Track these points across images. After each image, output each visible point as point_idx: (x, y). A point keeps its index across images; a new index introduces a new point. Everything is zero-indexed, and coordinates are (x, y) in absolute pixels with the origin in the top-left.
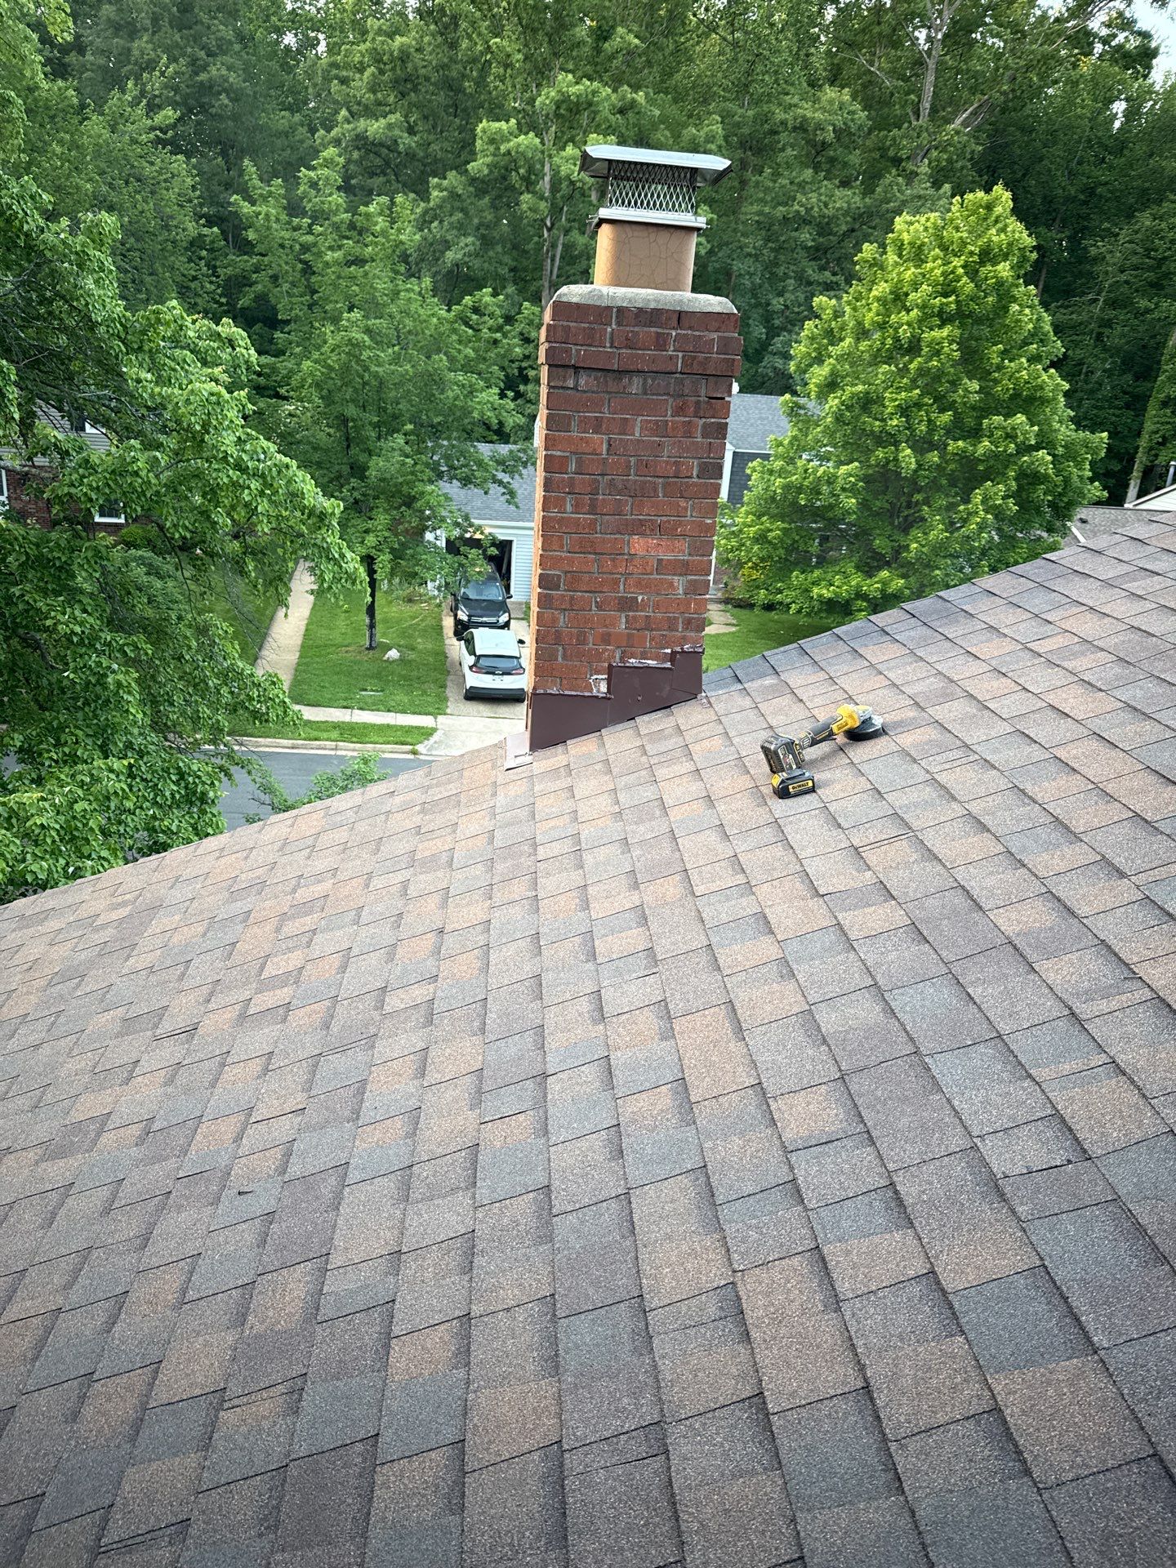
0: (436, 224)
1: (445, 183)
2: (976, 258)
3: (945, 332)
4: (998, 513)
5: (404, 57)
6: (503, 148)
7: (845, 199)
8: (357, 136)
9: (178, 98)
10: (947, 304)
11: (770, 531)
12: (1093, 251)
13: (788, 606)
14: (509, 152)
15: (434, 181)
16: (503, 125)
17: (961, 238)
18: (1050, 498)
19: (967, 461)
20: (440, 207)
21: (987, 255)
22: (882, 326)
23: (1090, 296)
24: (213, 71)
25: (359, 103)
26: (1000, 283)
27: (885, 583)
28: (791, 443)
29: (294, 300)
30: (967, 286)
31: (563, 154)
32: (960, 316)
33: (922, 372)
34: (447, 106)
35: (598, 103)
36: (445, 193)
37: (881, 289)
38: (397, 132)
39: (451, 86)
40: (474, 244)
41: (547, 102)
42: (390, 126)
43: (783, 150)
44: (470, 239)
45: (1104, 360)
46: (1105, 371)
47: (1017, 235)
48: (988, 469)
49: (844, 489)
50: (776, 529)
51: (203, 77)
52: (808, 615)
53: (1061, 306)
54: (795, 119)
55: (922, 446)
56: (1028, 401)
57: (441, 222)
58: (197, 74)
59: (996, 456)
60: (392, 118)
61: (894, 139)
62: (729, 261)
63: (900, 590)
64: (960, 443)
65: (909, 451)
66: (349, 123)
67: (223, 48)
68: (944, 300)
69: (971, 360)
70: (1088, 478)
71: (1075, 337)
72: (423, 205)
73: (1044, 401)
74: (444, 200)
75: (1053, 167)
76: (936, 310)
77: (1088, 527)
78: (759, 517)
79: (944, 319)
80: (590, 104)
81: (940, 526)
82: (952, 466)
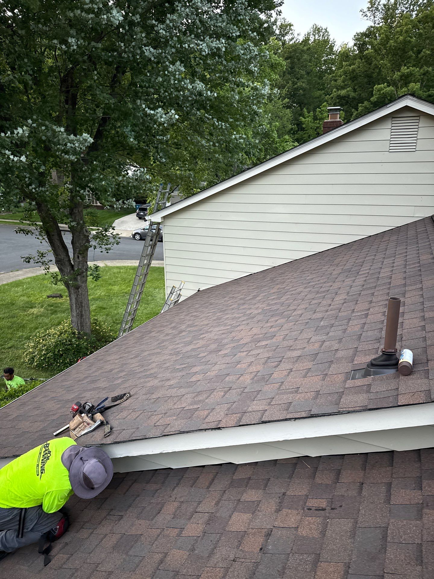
1: (363, 105)
5: (354, 70)
6: (382, 92)
8: (338, 95)
14: (384, 93)
15: (360, 105)
16: (382, 85)
20: (361, 112)
24: (299, 84)
25: (339, 86)
31: (402, 91)
34: (367, 82)
38: (349, 93)
39: (369, 76)
41: (397, 76)
42: (348, 91)
51: (296, 86)
58: (294, 85)
60: (348, 89)
66: (336, 92)
67: (302, 77)
72: (356, 112)
74: (362, 110)
80: (412, 74)
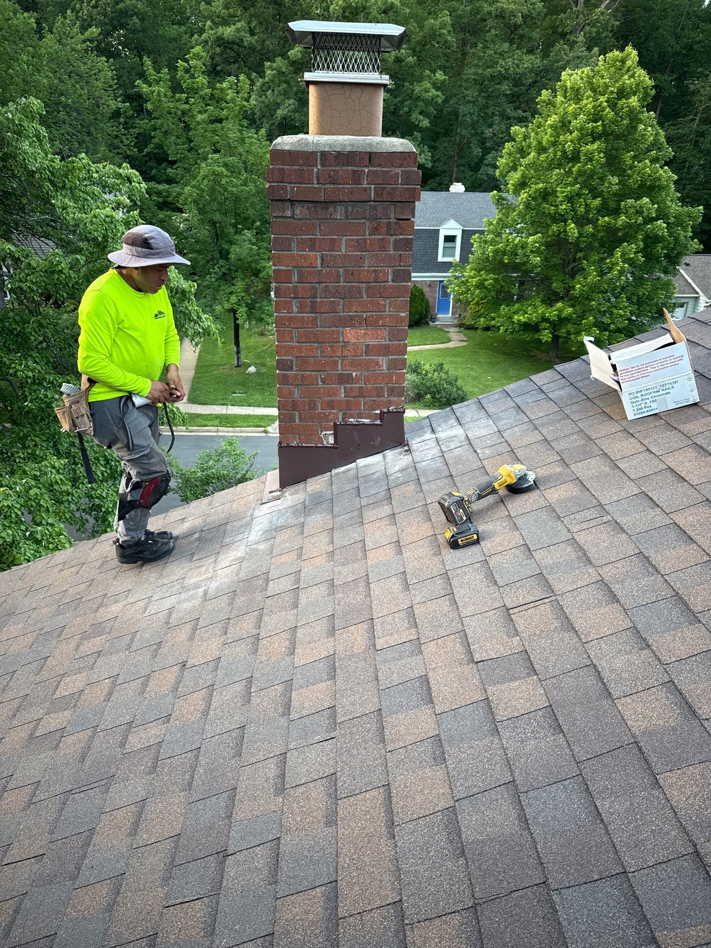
0: (270, 92)
1: (275, 65)
2: (615, 95)
3: (596, 146)
4: (632, 263)
7: (530, 61)
8: (218, 38)
9: (106, 20)
10: (596, 127)
11: (486, 280)
12: (692, 87)
13: (498, 328)
15: (268, 64)
17: (605, 83)
18: (665, 252)
19: (611, 230)
20: (272, 81)
21: (622, 93)
22: (554, 144)
23: (690, 117)
25: (218, 17)
26: (631, 111)
27: (560, 311)
28: (498, 223)
29: (179, 147)
30: (609, 113)
32: (604, 135)
33: (581, 173)
34: (275, 15)
35: (370, 7)
36: (275, 72)
37: (553, 119)
38: (243, 34)
39: (276, 2)
40: (294, 104)
41: (337, 8)
42: (238, 30)
43: (489, 31)
44: (291, 101)
45: (700, 158)
46: (700, 165)
47: (642, 78)
48: (625, 234)
49: (532, 252)
50: (490, 279)
52: (512, 333)
53: (672, 125)
54: (497, 10)
55: (581, 221)
56: (651, 188)
57: (273, 91)
59: (630, 226)
60: (239, 25)
61: (561, 20)
62: (457, 106)
63: (570, 315)
64: (606, 218)
65: (573, 225)
66: (212, 29)
68: (595, 125)
69: (613, 163)
70: (690, 237)
71: (681, 144)
72: (261, 80)
73: (661, 188)
74: (274, 76)
75: (665, 33)
76: (589, 131)
77: (690, 268)
78: (479, 271)
79: (595, 137)
81: (595, 273)
82: (602, 234)
